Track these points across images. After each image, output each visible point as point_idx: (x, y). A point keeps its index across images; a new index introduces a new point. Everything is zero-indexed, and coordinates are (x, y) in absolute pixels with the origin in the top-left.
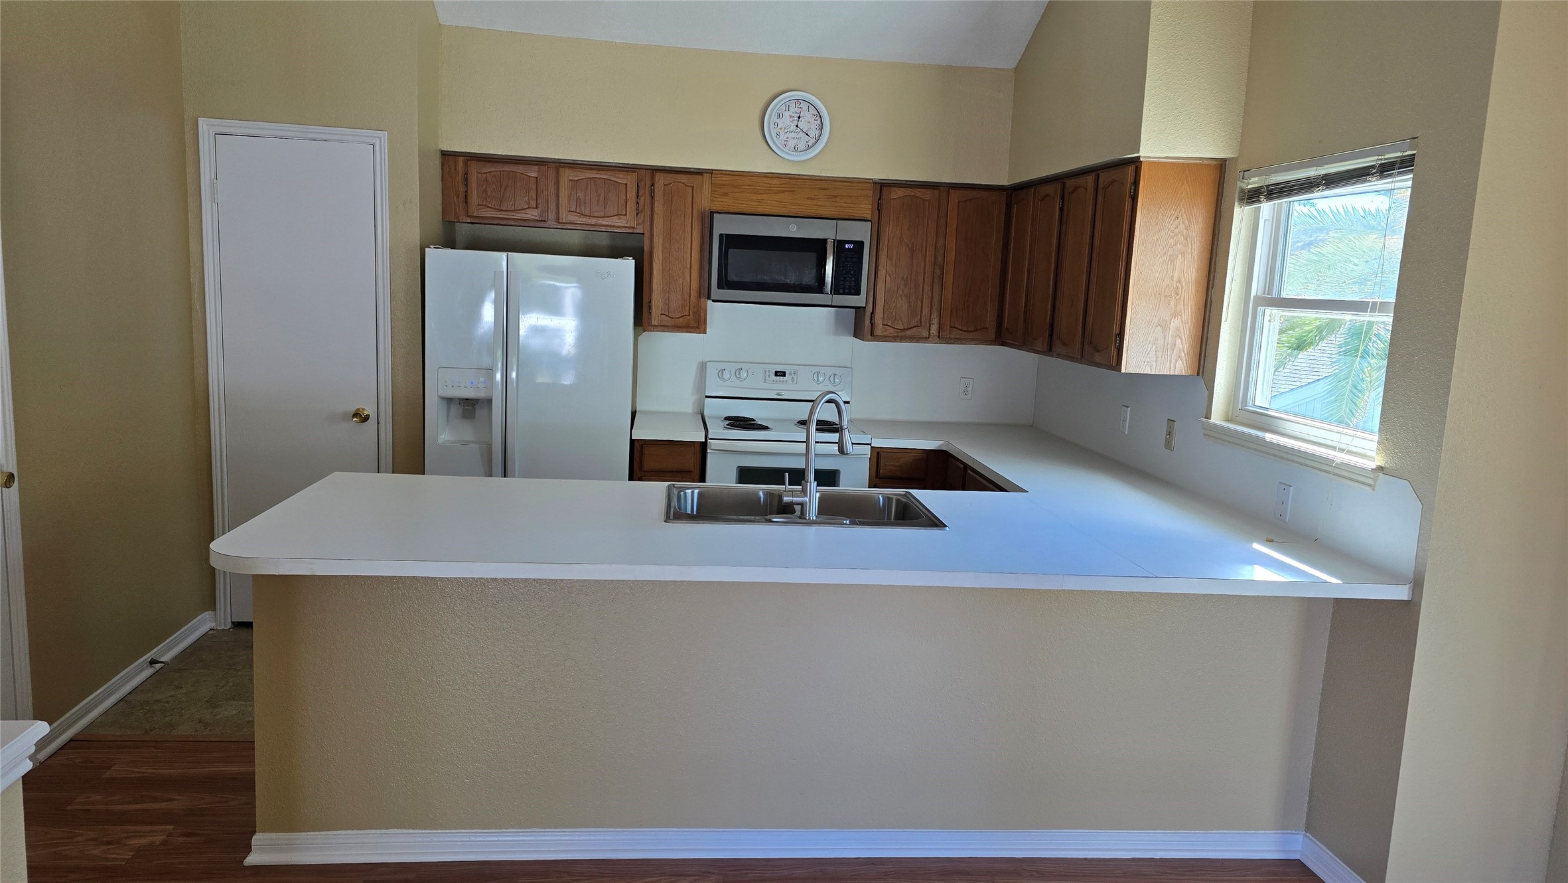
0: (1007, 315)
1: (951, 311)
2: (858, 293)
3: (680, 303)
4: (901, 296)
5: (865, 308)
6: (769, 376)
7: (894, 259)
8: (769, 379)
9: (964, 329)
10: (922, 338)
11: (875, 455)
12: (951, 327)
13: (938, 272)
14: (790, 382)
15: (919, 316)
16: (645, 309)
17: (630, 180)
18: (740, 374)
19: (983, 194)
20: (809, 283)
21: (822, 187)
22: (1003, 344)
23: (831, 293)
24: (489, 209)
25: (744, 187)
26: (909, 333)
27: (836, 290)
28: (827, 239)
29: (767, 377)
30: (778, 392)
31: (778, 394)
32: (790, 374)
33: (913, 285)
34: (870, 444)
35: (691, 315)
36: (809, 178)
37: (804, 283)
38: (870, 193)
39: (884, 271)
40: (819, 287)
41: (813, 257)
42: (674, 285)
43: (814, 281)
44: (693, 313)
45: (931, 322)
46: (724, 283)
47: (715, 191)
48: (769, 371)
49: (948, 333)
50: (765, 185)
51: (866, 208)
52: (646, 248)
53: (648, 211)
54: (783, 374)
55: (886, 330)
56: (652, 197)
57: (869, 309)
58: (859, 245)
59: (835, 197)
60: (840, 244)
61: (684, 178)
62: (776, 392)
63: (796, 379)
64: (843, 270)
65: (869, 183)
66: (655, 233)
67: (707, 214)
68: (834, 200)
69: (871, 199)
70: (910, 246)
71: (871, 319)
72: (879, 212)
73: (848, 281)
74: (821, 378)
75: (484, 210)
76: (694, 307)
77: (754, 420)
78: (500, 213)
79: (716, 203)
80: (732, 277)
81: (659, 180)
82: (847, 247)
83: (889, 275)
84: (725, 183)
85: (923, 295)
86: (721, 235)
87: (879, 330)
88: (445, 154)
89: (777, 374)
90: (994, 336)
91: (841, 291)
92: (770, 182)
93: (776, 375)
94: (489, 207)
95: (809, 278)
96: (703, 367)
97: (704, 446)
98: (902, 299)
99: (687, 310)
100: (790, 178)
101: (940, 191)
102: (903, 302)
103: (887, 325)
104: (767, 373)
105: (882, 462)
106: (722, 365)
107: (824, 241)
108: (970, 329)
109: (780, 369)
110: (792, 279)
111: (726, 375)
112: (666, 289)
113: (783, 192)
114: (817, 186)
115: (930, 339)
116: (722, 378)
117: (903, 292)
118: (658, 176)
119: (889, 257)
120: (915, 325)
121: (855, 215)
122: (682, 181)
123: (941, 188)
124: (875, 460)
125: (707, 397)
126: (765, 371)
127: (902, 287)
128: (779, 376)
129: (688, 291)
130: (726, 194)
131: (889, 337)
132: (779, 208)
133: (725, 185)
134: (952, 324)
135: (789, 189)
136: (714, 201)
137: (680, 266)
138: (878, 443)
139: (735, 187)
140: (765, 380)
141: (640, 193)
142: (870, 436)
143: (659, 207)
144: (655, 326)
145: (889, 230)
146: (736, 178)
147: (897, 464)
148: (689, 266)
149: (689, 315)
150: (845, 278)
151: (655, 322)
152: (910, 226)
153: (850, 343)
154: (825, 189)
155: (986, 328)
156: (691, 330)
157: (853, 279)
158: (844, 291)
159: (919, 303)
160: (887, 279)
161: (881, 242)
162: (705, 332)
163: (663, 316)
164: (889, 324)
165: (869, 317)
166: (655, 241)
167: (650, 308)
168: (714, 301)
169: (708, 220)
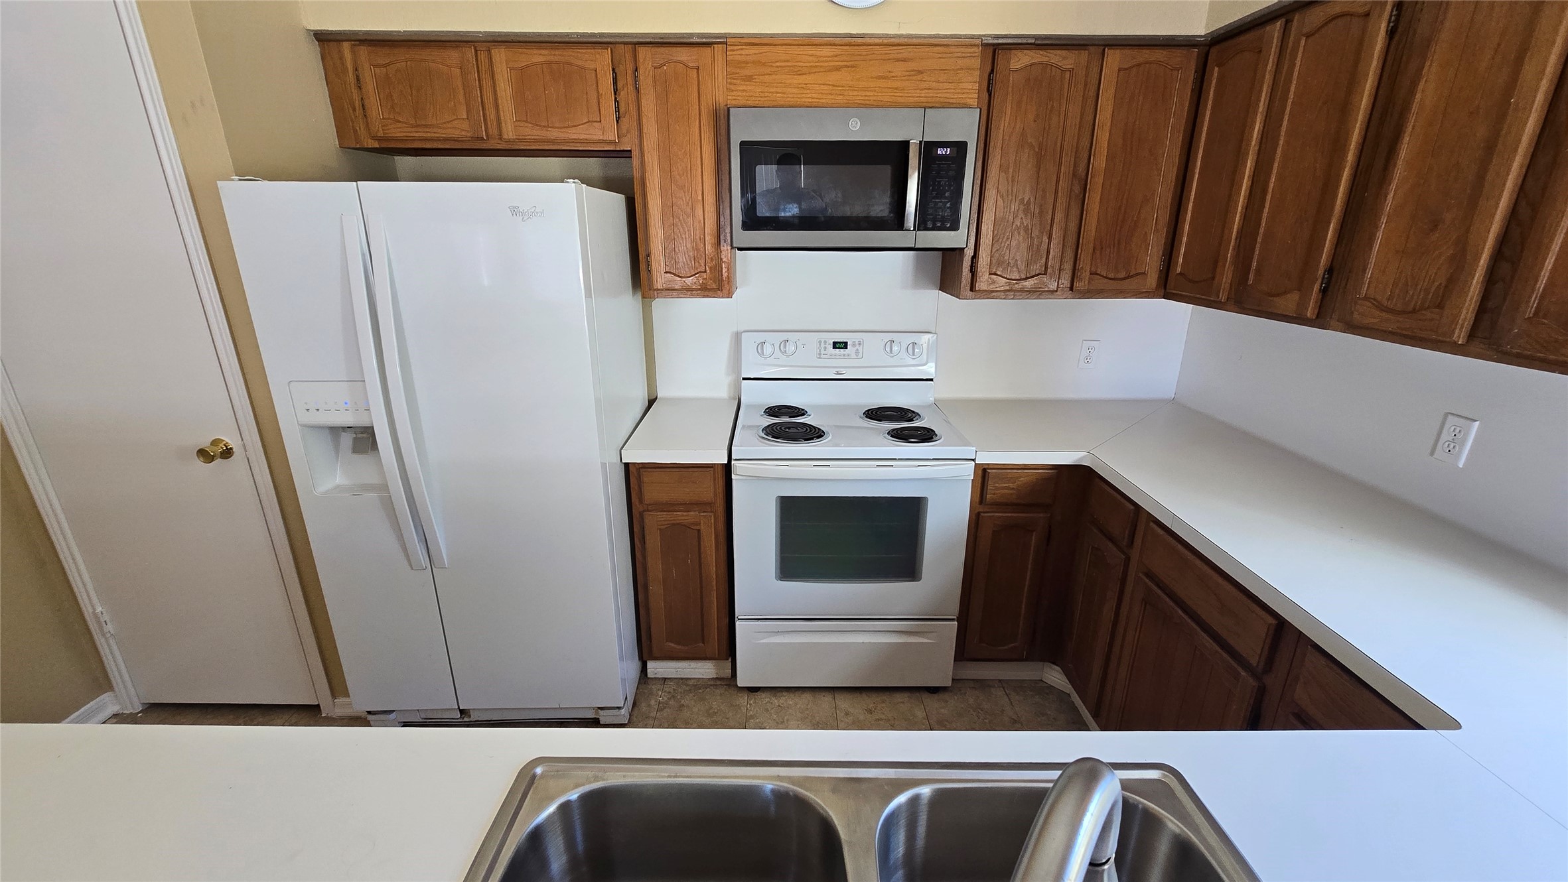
0: (1182, 252)
1: (1094, 249)
2: (955, 227)
3: (691, 254)
4: (1019, 228)
5: (963, 249)
6: (825, 348)
7: (1011, 170)
8: (826, 352)
9: (1111, 275)
10: (1048, 291)
11: (980, 472)
12: (1091, 274)
13: (1077, 189)
14: (853, 355)
15: (1044, 260)
16: (643, 266)
17: (602, 61)
18: (785, 347)
19: (1159, 55)
20: (880, 215)
21: (900, 56)
22: (1167, 296)
23: (914, 230)
24: (399, 125)
25: (778, 64)
26: (1028, 284)
27: (922, 223)
28: (909, 141)
29: (822, 350)
30: (837, 370)
31: (838, 374)
32: (854, 345)
33: (1037, 211)
34: (973, 460)
35: (708, 271)
36: (880, 41)
37: (873, 214)
38: (977, 63)
39: (994, 192)
40: (897, 222)
41: (886, 172)
42: (681, 230)
43: (890, 212)
44: (710, 268)
45: (1062, 267)
46: (753, 222)
47: (733, 73)
48: (825, 342)
49: (1086, 282)
50: (812, 58)
51: (970, 87)
52: (637, 174)
53: (634, 113)
54: (845, 345)
55: (994, 282)
56: (637, 90)
57: (969, 252)
58: (961, 147)
59: (920, 72)
60: (928, 147)
61: (683, 54)
62: (834, 370)
63: (861, 352)
64: (933, 190)
65: (975, 45)
66: (646, 148)
67: (722, 112)
68: (919, 77)
69: (978, 73)
70: (1037, 150)
71: (972, 266)
72: (990, 96)
73: (940, 208)
74: (895, 348)
75: (393, 126)
76: (712, 259)
77: (800, 412)
78: (415, 130)
79: (734, 93)
80: (763, 211)
81: (644, 60)
82: (939, 152)
83: (1002, 197)
84: (749, 58)
85: (1051, 226)
86: (742, 143)
87: (983, 282)
88: (323, 38)
89: (836, 345)
90: (1154, 285)
91: (930, 225)
92: (818, 53)
93: (834, 347)
94: (400, 122)
95: (881, 207)
96: (737, 338)
97: (727, 468)
98: (1019, 234)
99: (703, 264)
100: (849, 45)
101: (1089, 54)
102: (1021, 239)
103: (995, 274)
104: (822, 344)
105: (991, 485)
106: (761, 337)
107: (905, 145)
108: (1119, 276)
109: (840, 338)
110: (856, 209)
111: (768, 349)
112: (670, 235)
113: (838, 69)
114: (891, 56)
115: (1058, 293)
116: (761, 354)
117: (1022, 223)
118: (643, 52)
119: (1003, 168)
120: (1038, 272)
121: (951, 101)
122: (681, 59)
123: (1091, 48)
124: (979, 480)
125: (744, 379)
126: (820, 342)
127: (1021, 215)
128: (839, 348)
129: (702, 236)
130: (749, 79)
131: (998, 291)
132: (832, 97)
133: (747, 63)
134: (1093, 269)
135: (848, 64)
136: (732, 91)
137: (688, 198)
138: (985, 458)
139: (764, 64)
140: (820, 354)
141: (620, 85)
142: (974, 449)
143: (649, 104)
144: (658, 290)
145: (1003, 126)
146: (765, 48)
147: (1011, 486)
148: (700, 197)
149: (705, 272)
150: (936, 203)
151: (658, 285)
152: (1038, 115)
153: (936, 298)
154: (904, 60)
155: (1144, 273)
156: (710, 293)
157: (948, 205)
158: (934, 224)
159: (1046, 239)
160: (998, 202)
161: (992, 144)
162: (729, 296)
163: (669, 275)
164: (999, 273)
165: (969, 263)
166: (646, 160)
167: (648, 264)
168: (740, 249)
169: (721, 121)
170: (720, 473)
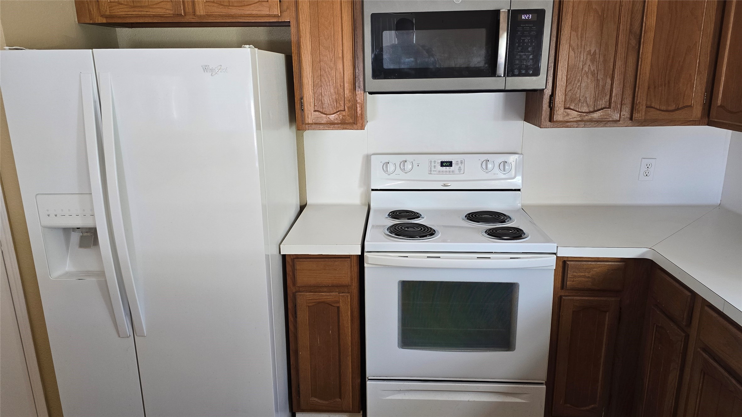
0: (721, 89)
1: (649, 88)
2: (536, 73)
3: (334, 97)
4: (587, 73)
5: (543, 90)
6: (435, 167)
7: (580, 30)
8: (435, 170)
9: (663, 108)
10: (612, 121)
11: (561, 264)
12: (647, 107)
13: (633, 42)
14: (457, 172)
15: (608, 97)
16: (297, 106)
18: (404, 166)
20: (477, 66)
22: (710, 123)
23: (504, 76)
24: (121, 6)
26: (596, 115)
27: (510, 72)
28: (500, 10)
29: (433, 168)
30: (445, 182)
31: (445, 185)
32: (457, 164)
33: (601, 59)
34: (555, 254)
37: (472, 65)
39: (567, 46)
40: (491, 70)
41: (482, 33)
42: (327, 79)
43: (486, 62)
44: (348, 108)
45: (623, 102)
48: (435, 162)
49: (643, 114)
54: (450, 164)
55: (568, 115)
57: (548, 92)
58: (539, 15)
60: (515, 14)
62: (442, 183)
63: (463, 169)
64: (519, 46)
66: (301, 20)
70: (600, 14)
71: (550, 103)
73: (525, 60)
74: (490, 166)
75: (117, 7)
76: (349, 101)
77: (416, 215)
78: (132, 9)
80: (387, 65)
82: (523, 18)
83: (573, 50)
85: (613, 71)
86: (373, 15)
87: (559, 115)
89: (443, 164)
90: (699, 115)
91: (516, 72)
93: (442, 166)
94: (122, 4)
95: (478, 60)
96: (368, 159)
97: (361, 259)
98: (587, 77)
99: (342, 105)
102: (589, 81)
103: (569, 108)
104: (433, 163)
105: (570, 274)
106: (386, 158)
107: (496, 13)
108: (670, 108)
109: (446, 158)
110: (459, 62)
111: (391, 168)
112: (318, 84)
115: (621, 122)
116: (386, 171)
117: (589, 69)
119: (573, 28)
120: (603, 106)
124: (560, 270)
125: (373, 190)
126: (431, 162)
127: (589, 62)
128: (446, 166)
129: (342, 84)
131: (571, 121)
134: (649, 103)
137: (331, 56)
138: (565, 252)
140: (431, 171)
142: (556, 245)
144: (309, 124)
147: (587, 274)
148: (340, 55)
149: (345, 110)
150: (521, 56)
151: (309, 120)
153: (522, 127)
155: (690, 106)
156: (348, 126)
157: (531, 57)
158: (520, 72)
159: (609, 81)
160: (571, 54)
162: (362, 128)
163: (317, 113)
164: (572, 107)
165: (548, 100)
166: (301, 29)
167: (302, 105)
168: (371, 93)
170: (355, 263)
